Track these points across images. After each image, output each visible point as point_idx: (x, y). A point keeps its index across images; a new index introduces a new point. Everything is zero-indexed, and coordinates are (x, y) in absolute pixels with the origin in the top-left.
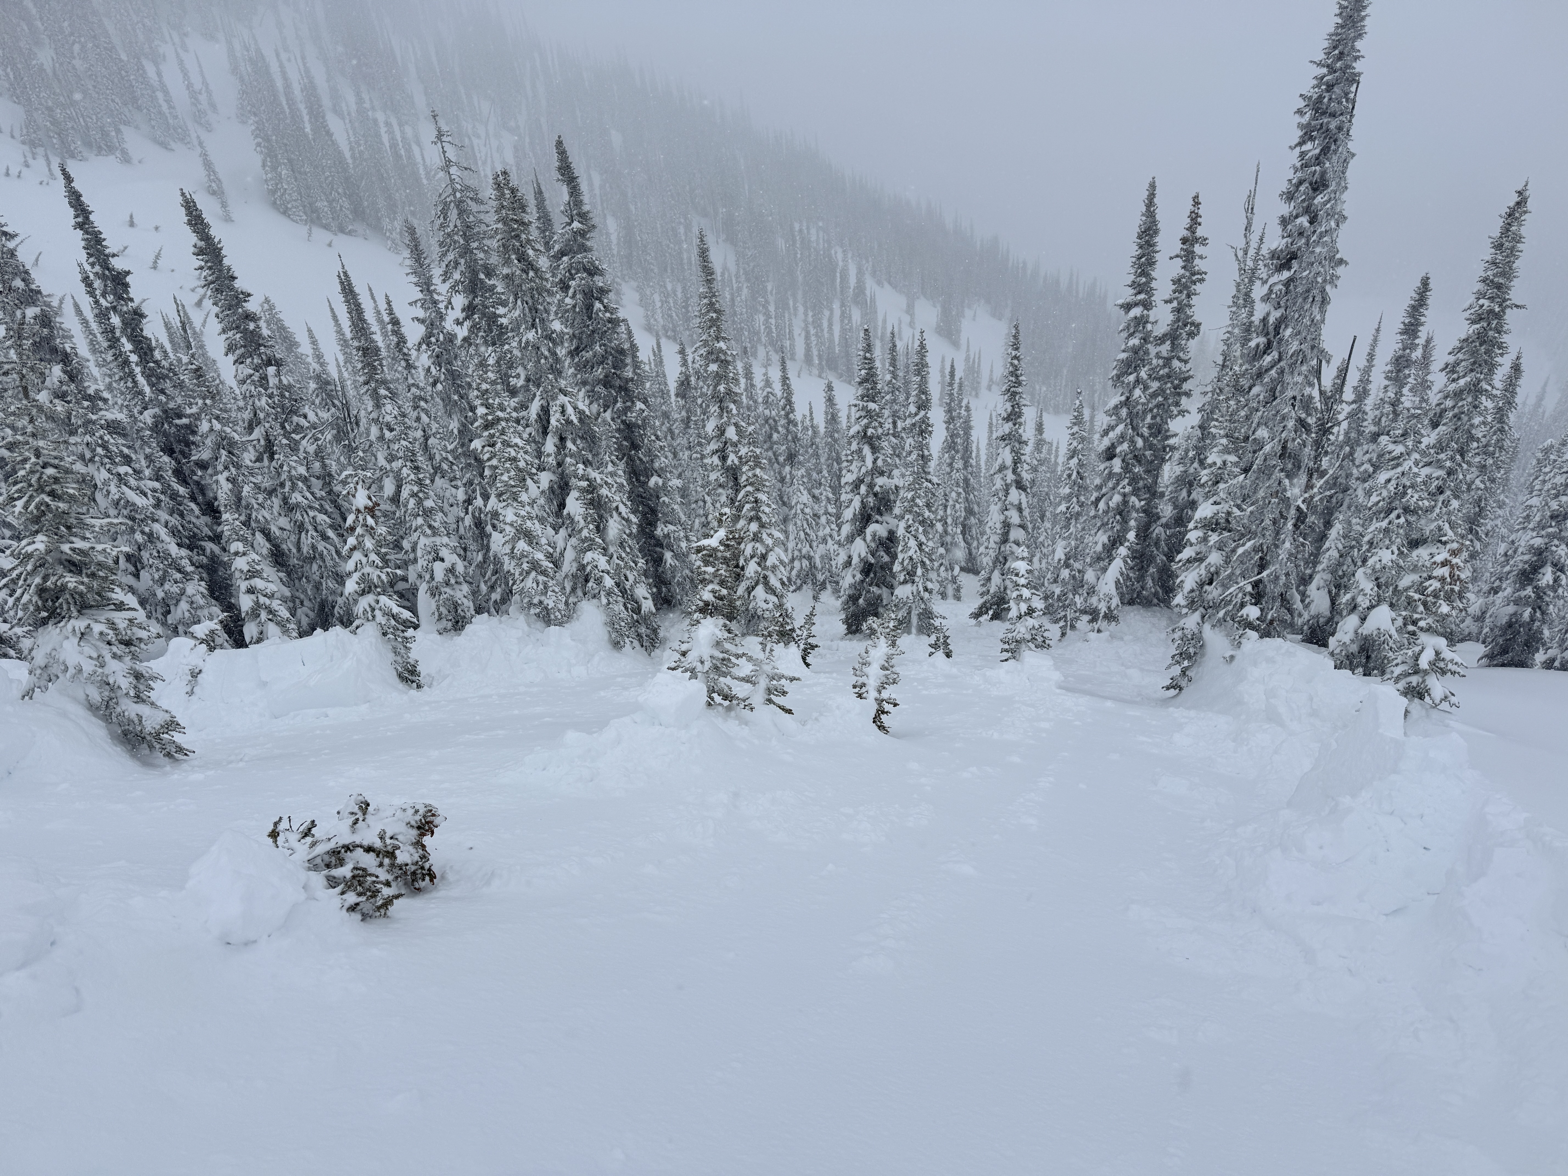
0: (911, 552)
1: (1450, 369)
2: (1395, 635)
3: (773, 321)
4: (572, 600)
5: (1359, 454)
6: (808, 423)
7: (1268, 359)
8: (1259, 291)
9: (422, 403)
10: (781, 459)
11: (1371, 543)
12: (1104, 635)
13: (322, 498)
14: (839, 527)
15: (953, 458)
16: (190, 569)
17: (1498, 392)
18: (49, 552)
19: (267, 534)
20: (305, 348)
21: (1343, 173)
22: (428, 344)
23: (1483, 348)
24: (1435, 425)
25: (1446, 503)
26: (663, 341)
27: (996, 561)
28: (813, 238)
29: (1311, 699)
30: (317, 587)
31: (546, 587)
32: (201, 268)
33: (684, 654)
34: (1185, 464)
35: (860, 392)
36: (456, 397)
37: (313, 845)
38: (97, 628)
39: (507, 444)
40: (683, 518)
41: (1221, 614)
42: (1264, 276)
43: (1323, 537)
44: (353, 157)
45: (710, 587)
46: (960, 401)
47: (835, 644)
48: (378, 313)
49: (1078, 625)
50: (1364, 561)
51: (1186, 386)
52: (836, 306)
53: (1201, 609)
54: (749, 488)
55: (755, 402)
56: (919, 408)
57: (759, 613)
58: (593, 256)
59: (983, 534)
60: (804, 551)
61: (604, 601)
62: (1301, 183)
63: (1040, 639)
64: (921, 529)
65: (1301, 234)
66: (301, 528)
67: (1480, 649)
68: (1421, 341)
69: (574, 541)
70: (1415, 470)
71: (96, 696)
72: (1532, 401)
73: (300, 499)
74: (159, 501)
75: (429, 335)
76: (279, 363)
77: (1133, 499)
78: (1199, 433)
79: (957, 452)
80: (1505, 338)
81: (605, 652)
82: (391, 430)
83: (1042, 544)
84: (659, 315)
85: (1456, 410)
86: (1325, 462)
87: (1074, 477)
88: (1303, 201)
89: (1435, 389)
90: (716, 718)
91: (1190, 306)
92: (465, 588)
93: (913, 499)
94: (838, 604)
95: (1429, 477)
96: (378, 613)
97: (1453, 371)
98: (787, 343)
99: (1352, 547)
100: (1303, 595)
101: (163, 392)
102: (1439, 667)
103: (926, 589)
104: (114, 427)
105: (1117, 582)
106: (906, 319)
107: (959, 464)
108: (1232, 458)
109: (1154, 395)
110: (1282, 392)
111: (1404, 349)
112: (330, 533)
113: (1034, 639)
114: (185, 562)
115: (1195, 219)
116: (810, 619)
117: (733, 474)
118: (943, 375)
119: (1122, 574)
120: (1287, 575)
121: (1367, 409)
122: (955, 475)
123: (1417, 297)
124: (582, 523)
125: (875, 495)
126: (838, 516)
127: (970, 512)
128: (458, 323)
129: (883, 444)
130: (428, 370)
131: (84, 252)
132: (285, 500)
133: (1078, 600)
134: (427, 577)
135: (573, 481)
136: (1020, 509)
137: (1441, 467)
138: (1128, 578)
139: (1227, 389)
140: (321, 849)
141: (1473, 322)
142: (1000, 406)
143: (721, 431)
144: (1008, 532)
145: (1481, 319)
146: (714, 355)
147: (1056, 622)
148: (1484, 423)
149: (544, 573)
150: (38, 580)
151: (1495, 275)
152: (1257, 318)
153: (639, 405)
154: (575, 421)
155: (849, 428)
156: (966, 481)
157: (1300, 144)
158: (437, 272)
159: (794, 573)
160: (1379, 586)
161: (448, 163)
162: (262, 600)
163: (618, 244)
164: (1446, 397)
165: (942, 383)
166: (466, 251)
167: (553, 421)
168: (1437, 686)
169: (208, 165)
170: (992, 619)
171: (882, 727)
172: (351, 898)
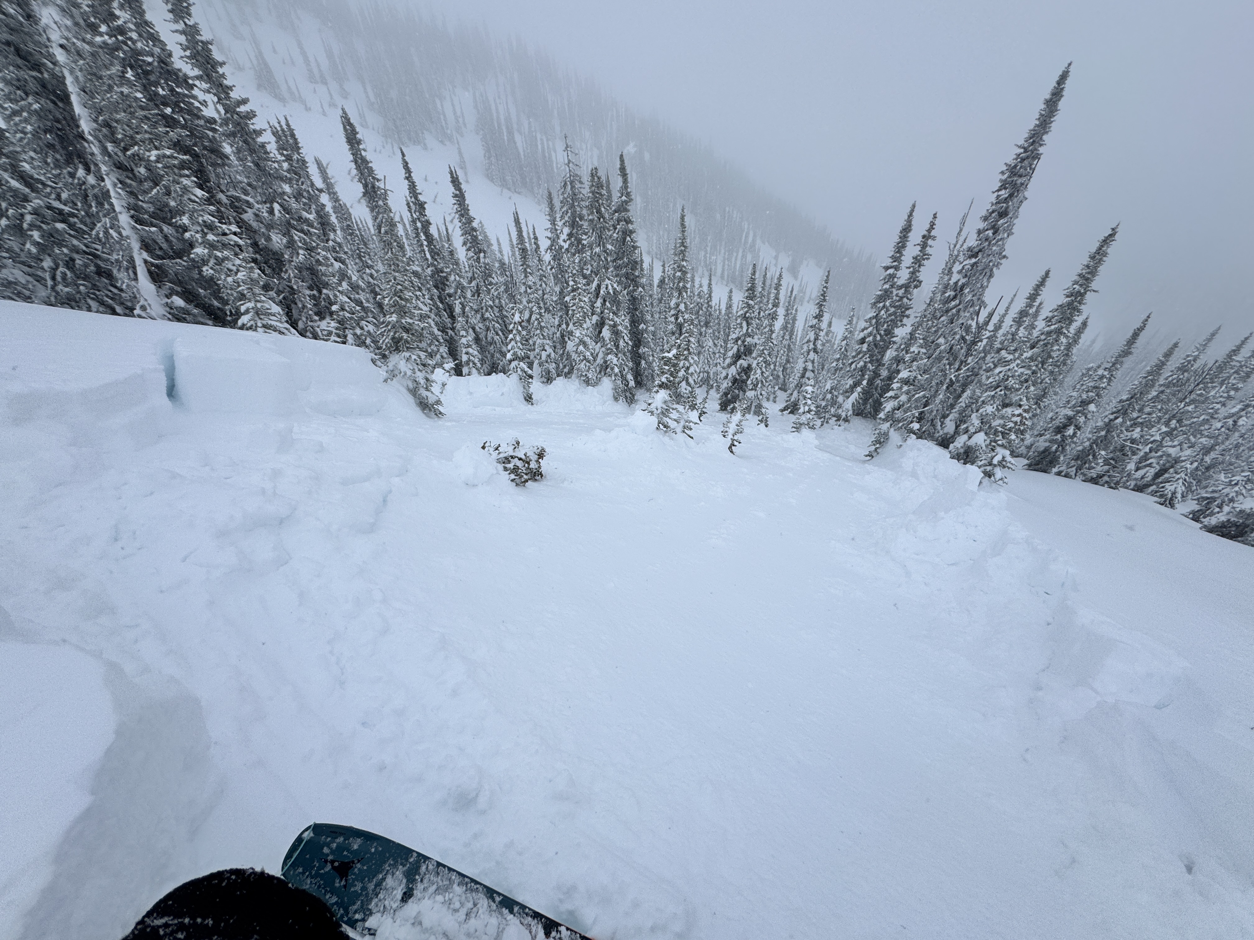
0: (757, 376)
1: (1048, 320)
2: (984, 448)
3: (708, 255)
4: (599, 376)
5: (988, 358)
6: (717, 307)
7: (953, 303)
8: (957, 267)
9: (544, 279)
10: (702, 324)
11: (983, 402)
12: (842, 427)
13: (498, 317)
14: (724, 359)
15: (784, 334)
16: (442, 341)
17: (1071, 335)
18: (397, 322)
19: (474, 329)
20: (495, 247)
21: (1018, 208)
22: (551, 250)
23: (1069, 311)
24: (1032, 347)
25: (1027, 388)
26: (655, 260)
27: (797, 386)
28: (735, 216)
29: (935, 469)
30: (493, 356)
31: (589, 368)
32: (455, 204)
33: (649, 404)
34: (898, 352)
35: (746, 294)
36: (560, 276)
37: (499, 453)
38: (414, 357)
39: (580, 300)
40: (652, 346)
41: (900, 425)
42: (962, 260)
43: (960, 396)
44: (524, 155)
45: (666, 376)
46: (793, 306)
47: (714, 414)
48: (528, 233)
49: (830, 421)
50: (977, 411)
51: (907, 312)
52: (741, 251)
53: (891, 422)
54: (687, 335)
55: (694, 294)
56: (773, 306)
57: (682, 394)
58: (629, 214)
59: (792, 373)
60: (706, 369)
61: (613, 378)
62: (993, 212)
63: (811, 424)
64: (764, 365)
65: (986, 240)
66: (488, 329)
67: (1026, 462)
68: (1036, 304)
69: (603, 349)
70: (1016, 368)
71: (411, 386)
72: (1088, 343)
73: (489, 316)
74: (431, 309)
75: (552, 245)
76: (485, 252)
77: (869, 365)
78: (909, 337)
79: (787, 331)
80: (1082, 307)
81: (611, 401)
82: (530, 289)
83: (820, 381)
84: (654, 248)
85: (1046, 341)
86: (970, 359)
87: (843, 350)
88: (992, 222)
89: (1037, 329)
90: (660, 434)
91: (919, 271)
92: (554, 365)
93: (763, 350)
94: (718, 396)
95: (1022, 373)
96: (519, 369)
97: (1050, 321)
98: (713, 267)
99: (973, 403)
100: (942, 423)
101: (436, 260)
102: (1002, 464)
103: (761, 394)
104: (415, 273)
105: (853, 404)
106: (774, 262)
107: (787, 337)
108: (924, 350)
109: (890, 315)
110: (957, 320)
111: (1026, 307)
112: (500, 333)
113: (808, 424)
114: (440, 338)
115: (932, 226)
116: (705, 400)
117: (680, 326)
118: (787, 293)
119: (856, 400)
120: (937, 410)
121: (999, 336)
122: (784, 342)
123: (1040, 280)
124: (608, 341)
125: (745, 346)
126: (724, 355)
127: (788, 361)
128: (564, 241)
129: (753, 322)
130: (550, 262)
131: (408, 191)
132: (483, 315)
133: (833, 410)
134: (539, 357)
135: (607, 321)
136: (813, 362)
137: (1030, 369)
138: (859, 403)
139: (929, 316)
140: (502, 455)
141: (1067, 296)
142: (812, 311)
143: (678, 305)
144: (805, 373)
145: (1072, 295)
146: (681, 269)
147: (820, 418)
148: (1059, 350)
149: (589, 362)
150: (392, 334)
151: (1086, 273)
152: (952, 282)
153: (640, 289)
154: (612, 293)
155: (737, 312)
156: (789, 346)
157: (998, 191)
158: (558, 216)
159: (700, 378)
160: (982, 423)
161: (569, 161)
162: (471, 358)
163: (640, 210)
164: (1042, 334)
165: (786, 296)
166: (572, 206)
167: (602, 292)
168: (999, 473)
169: (460, 153)
170: (789, 413)
171: (732, 452)
172: (513, 476)
